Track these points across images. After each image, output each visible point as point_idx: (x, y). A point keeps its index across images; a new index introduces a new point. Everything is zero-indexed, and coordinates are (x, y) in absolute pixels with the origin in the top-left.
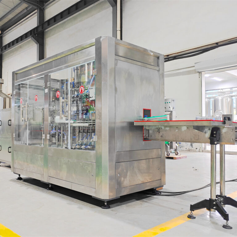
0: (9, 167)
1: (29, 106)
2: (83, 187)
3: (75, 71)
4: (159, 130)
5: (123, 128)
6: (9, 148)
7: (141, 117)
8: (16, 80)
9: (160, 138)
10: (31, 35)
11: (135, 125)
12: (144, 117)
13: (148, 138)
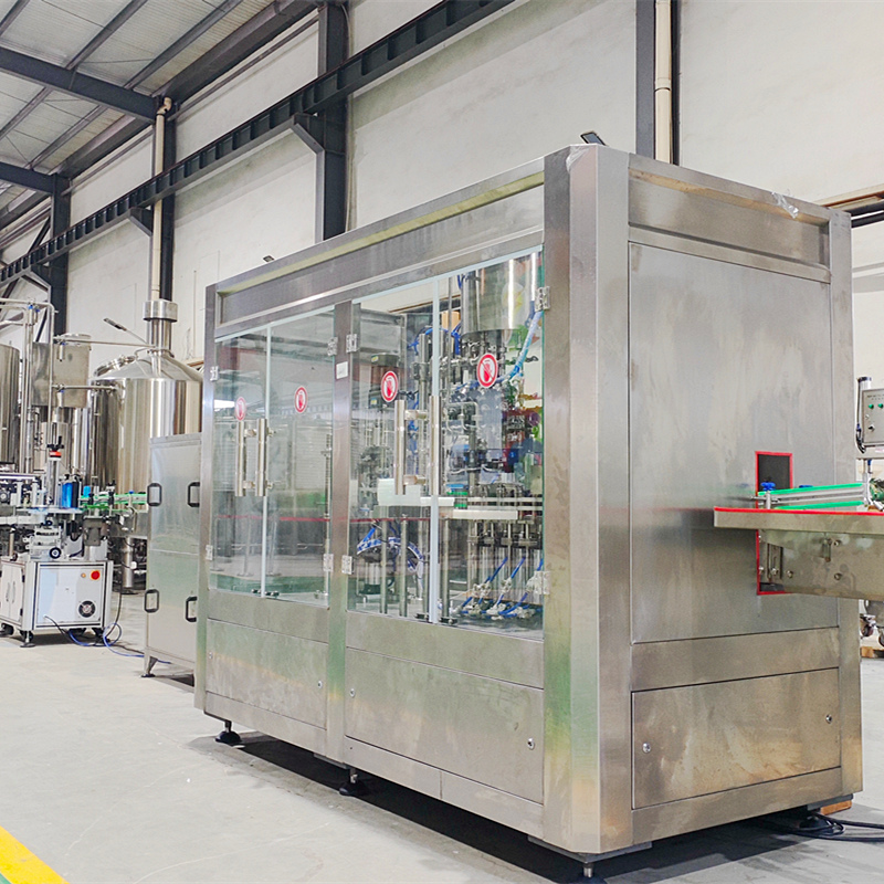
0: (188, 681)
1: (270, 431)
2: (490, 793)
3: (466, 284)
4: (826, 547)
5: (664, 536)
6: (190, 603)
7: (746, 485)
8: (221, 322)
9: (831, 581)
10: (291, 115)
11: (716, 525)
12: (760, 489)
13: (779, 582)
